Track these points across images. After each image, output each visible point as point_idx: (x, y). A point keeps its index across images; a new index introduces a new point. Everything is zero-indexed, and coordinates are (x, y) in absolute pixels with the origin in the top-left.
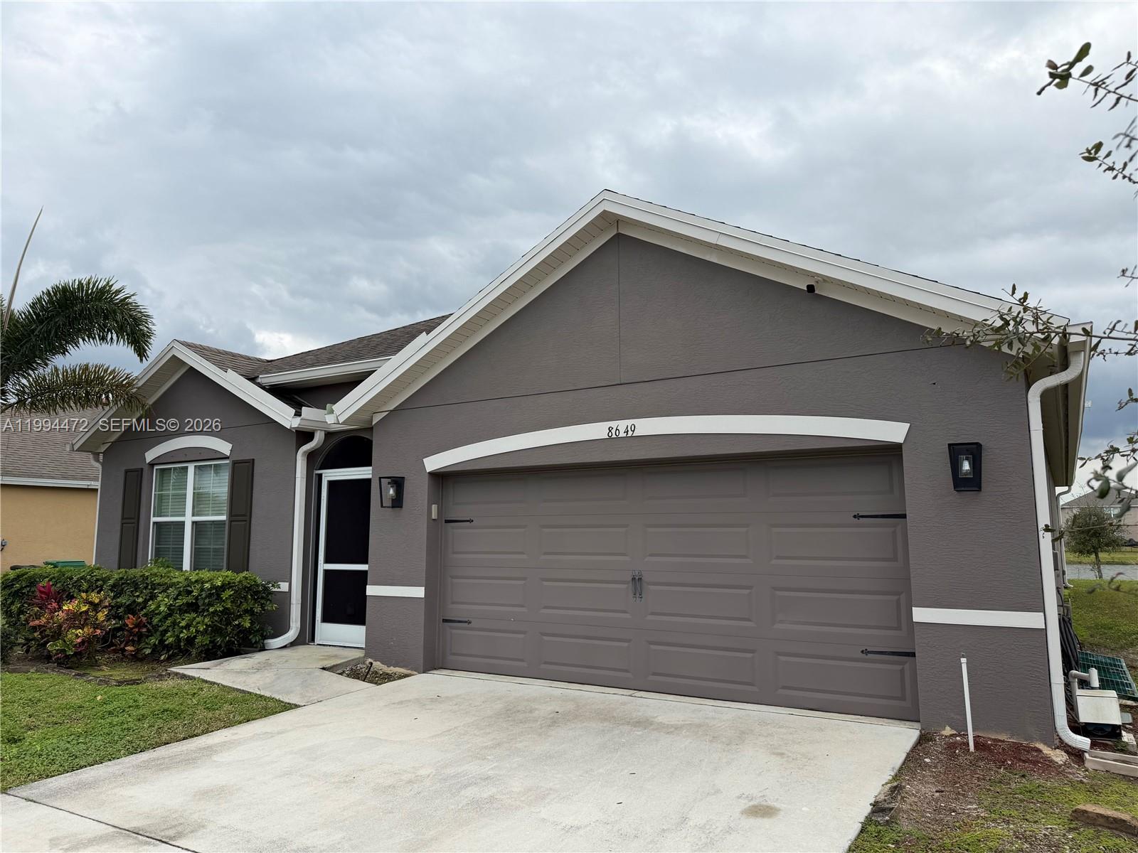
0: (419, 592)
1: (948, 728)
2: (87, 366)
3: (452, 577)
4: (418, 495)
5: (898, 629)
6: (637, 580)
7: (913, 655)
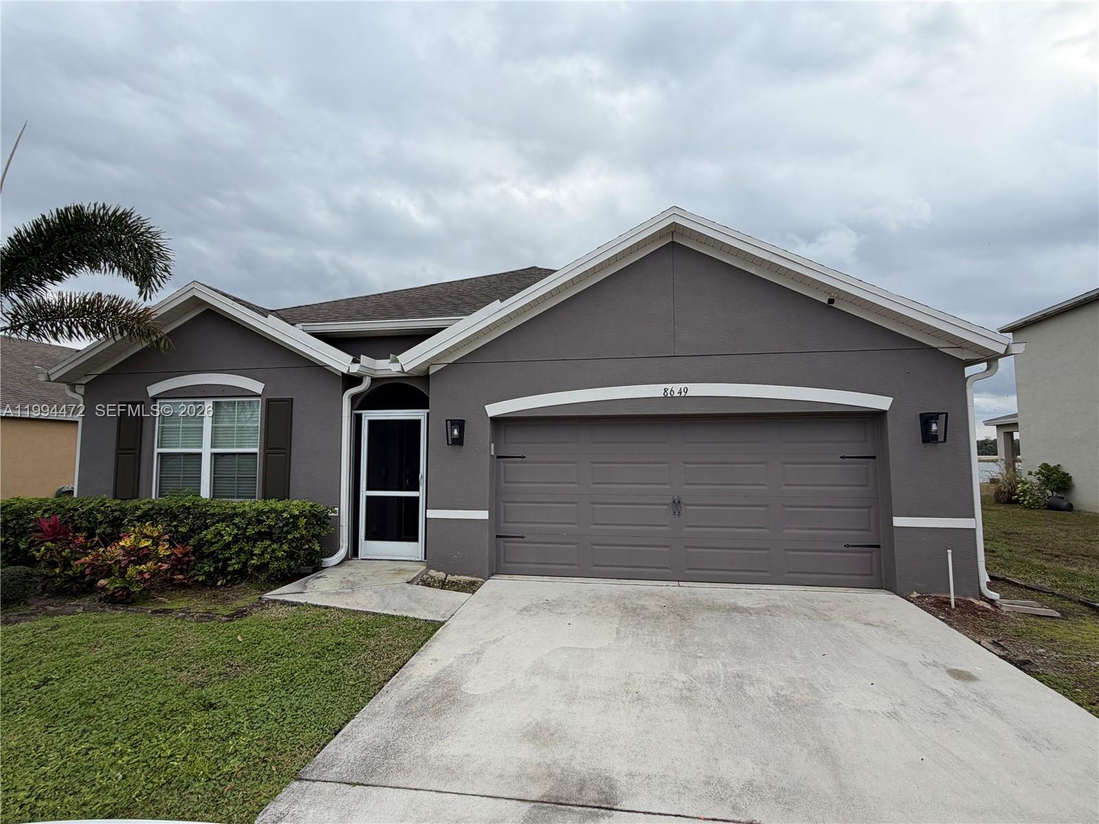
0: (484, 515)
1: (915, 593)
2: (100, 295)
3: (504, 502)
4: (479, 435)
5: (869, 530)
6: (677, 504)
7: (878, 546)
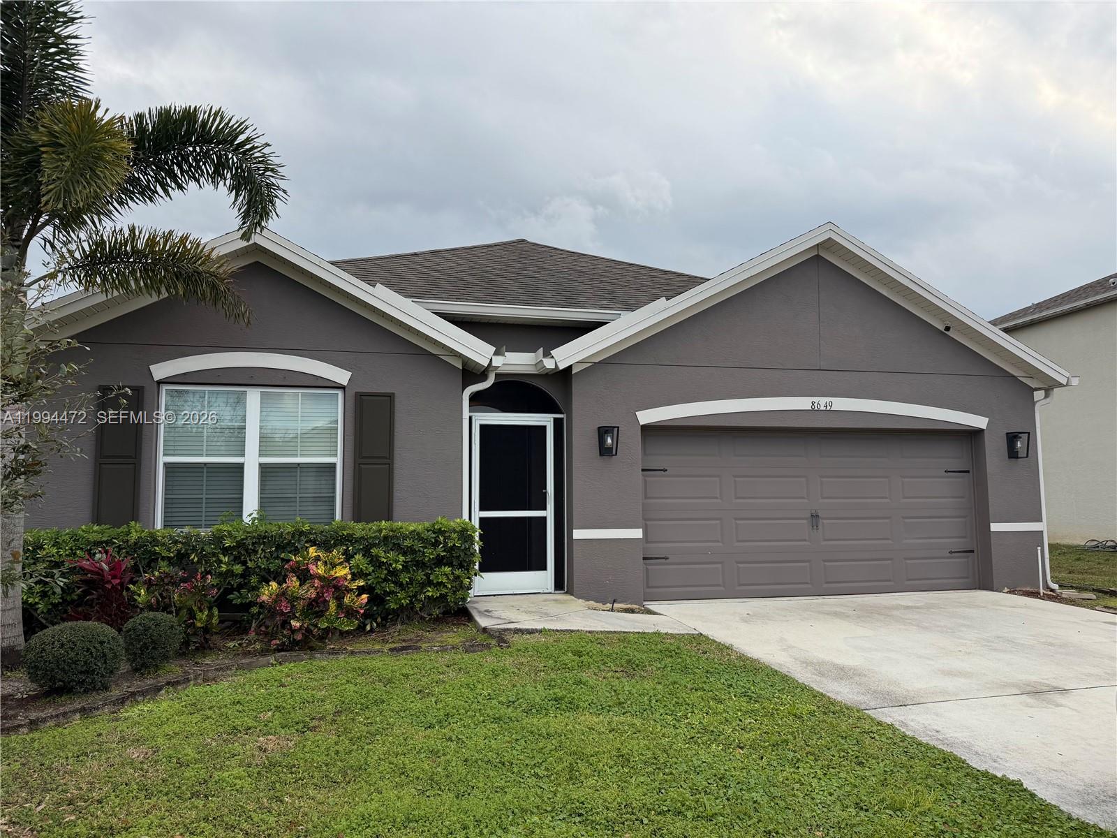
0: (637, 534)
1: (1006, 588)
3: (651, 519)
4: (630, 444)
5: (965, 537)
6: (815, 517)
7: (973, 551)
